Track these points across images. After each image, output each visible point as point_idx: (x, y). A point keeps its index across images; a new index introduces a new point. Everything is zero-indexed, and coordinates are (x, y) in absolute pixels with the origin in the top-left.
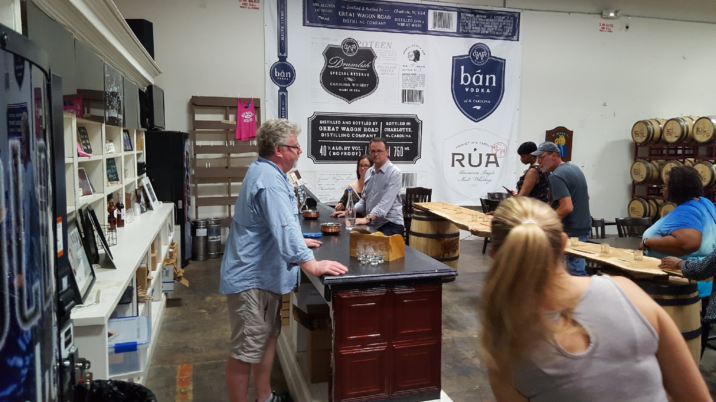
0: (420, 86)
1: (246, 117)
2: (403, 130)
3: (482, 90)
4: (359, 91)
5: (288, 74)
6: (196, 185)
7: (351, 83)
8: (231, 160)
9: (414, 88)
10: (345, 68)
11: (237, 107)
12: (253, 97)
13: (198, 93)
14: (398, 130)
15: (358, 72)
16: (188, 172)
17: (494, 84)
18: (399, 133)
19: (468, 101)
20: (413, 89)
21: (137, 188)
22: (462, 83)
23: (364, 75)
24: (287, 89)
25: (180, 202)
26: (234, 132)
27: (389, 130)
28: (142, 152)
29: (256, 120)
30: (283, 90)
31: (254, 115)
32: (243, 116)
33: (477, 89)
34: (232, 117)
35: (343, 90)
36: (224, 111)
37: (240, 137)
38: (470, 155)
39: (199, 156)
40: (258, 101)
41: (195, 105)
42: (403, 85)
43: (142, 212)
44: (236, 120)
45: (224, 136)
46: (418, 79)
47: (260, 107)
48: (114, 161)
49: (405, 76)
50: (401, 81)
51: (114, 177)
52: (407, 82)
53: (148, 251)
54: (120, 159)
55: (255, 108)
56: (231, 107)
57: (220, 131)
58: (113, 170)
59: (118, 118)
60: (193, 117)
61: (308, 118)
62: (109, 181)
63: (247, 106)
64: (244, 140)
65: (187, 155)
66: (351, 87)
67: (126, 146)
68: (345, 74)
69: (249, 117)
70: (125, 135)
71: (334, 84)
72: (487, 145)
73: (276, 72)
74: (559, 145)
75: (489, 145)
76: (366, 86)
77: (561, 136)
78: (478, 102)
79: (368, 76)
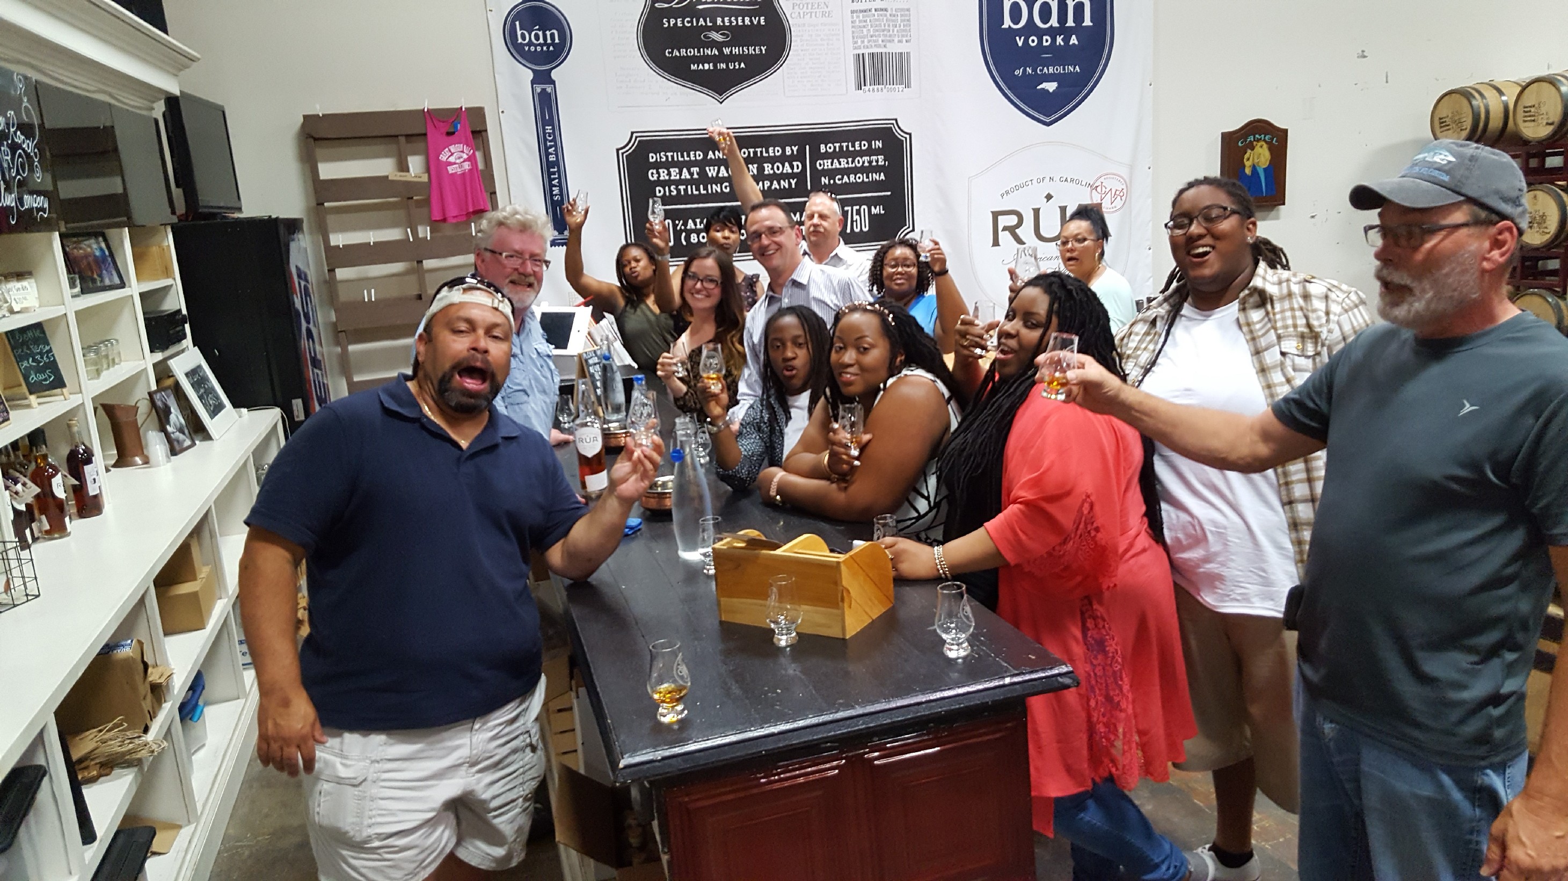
0: (900, 41)
1: (452, 159)
2: (864, 162)
3: (1059, 40)
4: (743, 65)
5: (552, 35)
6: (345, 350)
7: (719, 46)
8: (427, 276)
9: (885, 46)
10: (700, 7)
11: (425, 135)
12: (465, 103)
13: (318, 107)
14: (853, 162)
15: (737, 13)
16: (308, 322)
17: (1087, 22)
18: (855, 171)
19: (1025, 71)
20: (883, 50)
21: (154, 387)
22: (1005, 26)
23: (751, 21)
24: (554, 74)
25: (297, 404)
26: (427, 202)
27: (827, 164)
28: (169, 282)
29: (481, 166)
30: (543, 78)
31: (474, 153)
32: (443, 157)
33: (1045, 38)
34: (416, 164)
35: (701, 67)
36: (393, 147)
37: (444, 214)
38: (1037, 212)
39: (342, 273)
40: (478, 113)
41: (316, 139)
42: (856, 43)
43: (174, 449)
44: (428, 170)
45: (401, 213)
46: (893, 21)
47: (486, 131)
48: (43, 332)
49: (858, 17)
50: (851, 30)
51: (45, 380)
52: (865, 33)
53: (142, 601)
54: (64, 324)
55: (473, 132)
56: (408, 136)
57: (390, 203)
58: (42, 358)
59: (22, 206)
60: (315, 172)
61: (618, 150)
62: (31, 393)
63: (452, 130)
64: (454, 221)
65: (299, 276)
66: (722, 58)
67: (100, 276)
68: (702, 22)
69: (462, 160)
70: (94, 247)
71: (676, 53)
72: (1079, 182)
73: (519, 33)
74: (1254, 168)
75: (1084, 183)
76: (761, 50)
77: (1260, 144)
78: (1051, 70)
79: (762, 23)
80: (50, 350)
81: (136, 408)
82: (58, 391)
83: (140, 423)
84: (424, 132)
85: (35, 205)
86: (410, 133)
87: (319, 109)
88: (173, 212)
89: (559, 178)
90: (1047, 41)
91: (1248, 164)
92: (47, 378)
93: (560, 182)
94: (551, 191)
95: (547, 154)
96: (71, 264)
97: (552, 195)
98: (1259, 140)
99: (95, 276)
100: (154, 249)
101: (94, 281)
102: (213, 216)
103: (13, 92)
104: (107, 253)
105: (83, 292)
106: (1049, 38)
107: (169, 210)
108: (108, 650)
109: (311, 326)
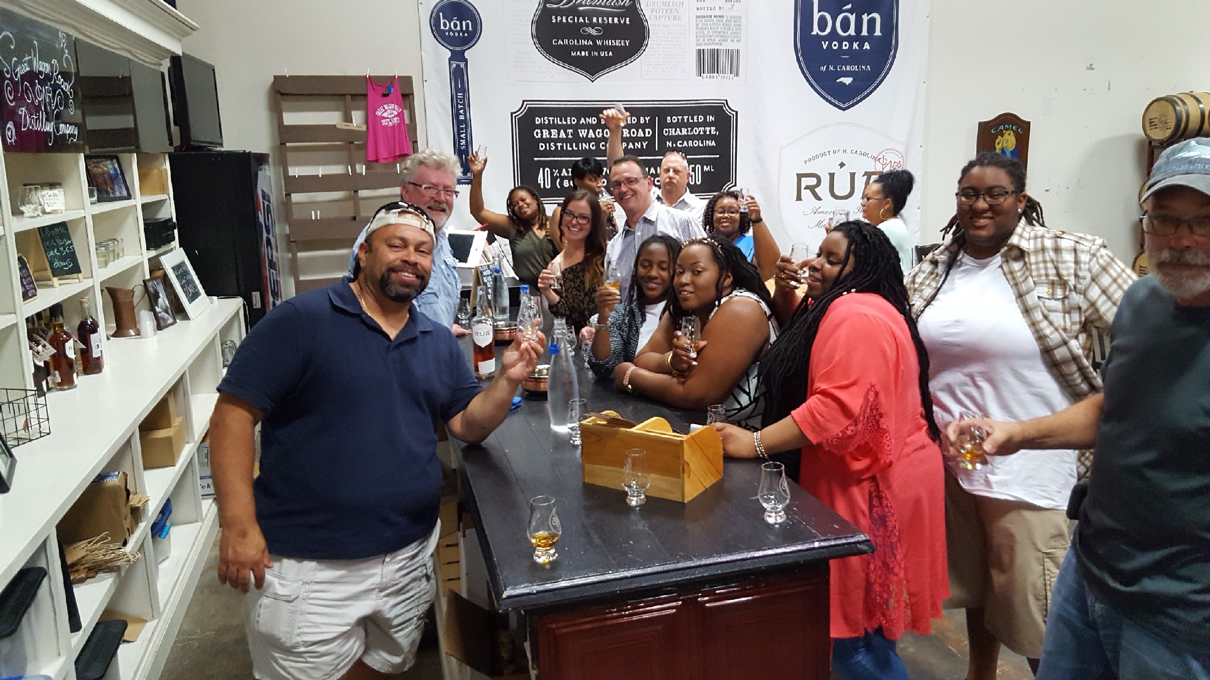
0: (732, 41)
1: (385, 115)
2: (700, 132)
3: (855, 46)
4: (611, 54)
5: (467, 25)
6: (294, 256)
7: (593, 38)
8: (361, 202)
9: (721, 44)
10: (581, 8)
11: (366, 95)
12: (397, 73)
13: (286, 70)
14: (692, 130)
15: (608, 14)
16: (268, 232)
17: (878, 33)
18: (693, 138)
19: (828, 67)
20: (719, 47)
21: (148, 277)
22: (814, 33)
23: (619, 21)
24: (467, 54)
25: (256, 296)
26: (364, 147)
27: (672, 132)
28: (164, 197)
29: (407, 121)
30: (458, 57)
31: (402, 111)
32: (379, 113)
33: (844, 43)
34: (358, 117)
35: (578, 53)
36: (341, 103)
37: (377, 157)
38: (832, 176)
39: (296, 197)
40: (408, 80)
41: (282, 94)
42: (698, 41)
43: (160, 326)
44: (367, 122)
45: (344, 154)
46: (728, 25)
47: (413, 94)
48: (67, 229)
49: (701, 21)
50: (695, 30)
51: (66, 266)
52: (706, 33)
53: (129, 442)
54: (82, 225)
55: (403, 95)
56: (354, 96)
57: (334, 145)
58: (64, 249)
59: (58, 133)
60: (280, 119)
61: (512, 114)
62: (54, 276)
63: (387, 93)
64: (384, 162)
65: (264, 198)
66: (595, 47)
67: (113, 189)
68: (581, 20)
69: (393, 116)
70: (109, 167)
71: (560, 42)
72: (865, 154)
73: (442, 21)
74: (1003, 150)
75: (870, 156)
76: (625, 43)
77: (1008, 133)
78: (848, 68)
79: (628, 22)
80: (71, 244)
81: (133, 291)
82: (75, 275)
83: (135, 304)
84: (365, 93)
85: (68, 132)
86: (354, 93)
87: (287, 72)
88: (171, 144)
89: (466, 133)
90: (846, 45)
91: (998, 147)
92: (67, 265)
93: (466, 136)
94: (460, 142)
95: (458, 114)
96: (92, 179)
97: (459, 145)
98: (1007, 129)
99: (109, 189)
100: (155, 171)
101: (107, 193)
102: (201, 148)
103: (57, 46)
104: (119, 172)
105: (99, 201)
106: (847, 43)
107: (168, 142)
108: (101, 478)
109: (271, 236)
